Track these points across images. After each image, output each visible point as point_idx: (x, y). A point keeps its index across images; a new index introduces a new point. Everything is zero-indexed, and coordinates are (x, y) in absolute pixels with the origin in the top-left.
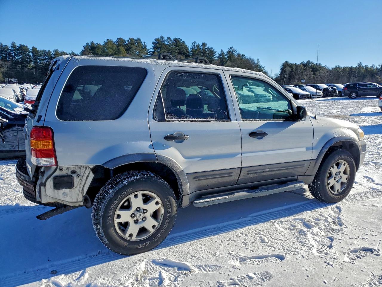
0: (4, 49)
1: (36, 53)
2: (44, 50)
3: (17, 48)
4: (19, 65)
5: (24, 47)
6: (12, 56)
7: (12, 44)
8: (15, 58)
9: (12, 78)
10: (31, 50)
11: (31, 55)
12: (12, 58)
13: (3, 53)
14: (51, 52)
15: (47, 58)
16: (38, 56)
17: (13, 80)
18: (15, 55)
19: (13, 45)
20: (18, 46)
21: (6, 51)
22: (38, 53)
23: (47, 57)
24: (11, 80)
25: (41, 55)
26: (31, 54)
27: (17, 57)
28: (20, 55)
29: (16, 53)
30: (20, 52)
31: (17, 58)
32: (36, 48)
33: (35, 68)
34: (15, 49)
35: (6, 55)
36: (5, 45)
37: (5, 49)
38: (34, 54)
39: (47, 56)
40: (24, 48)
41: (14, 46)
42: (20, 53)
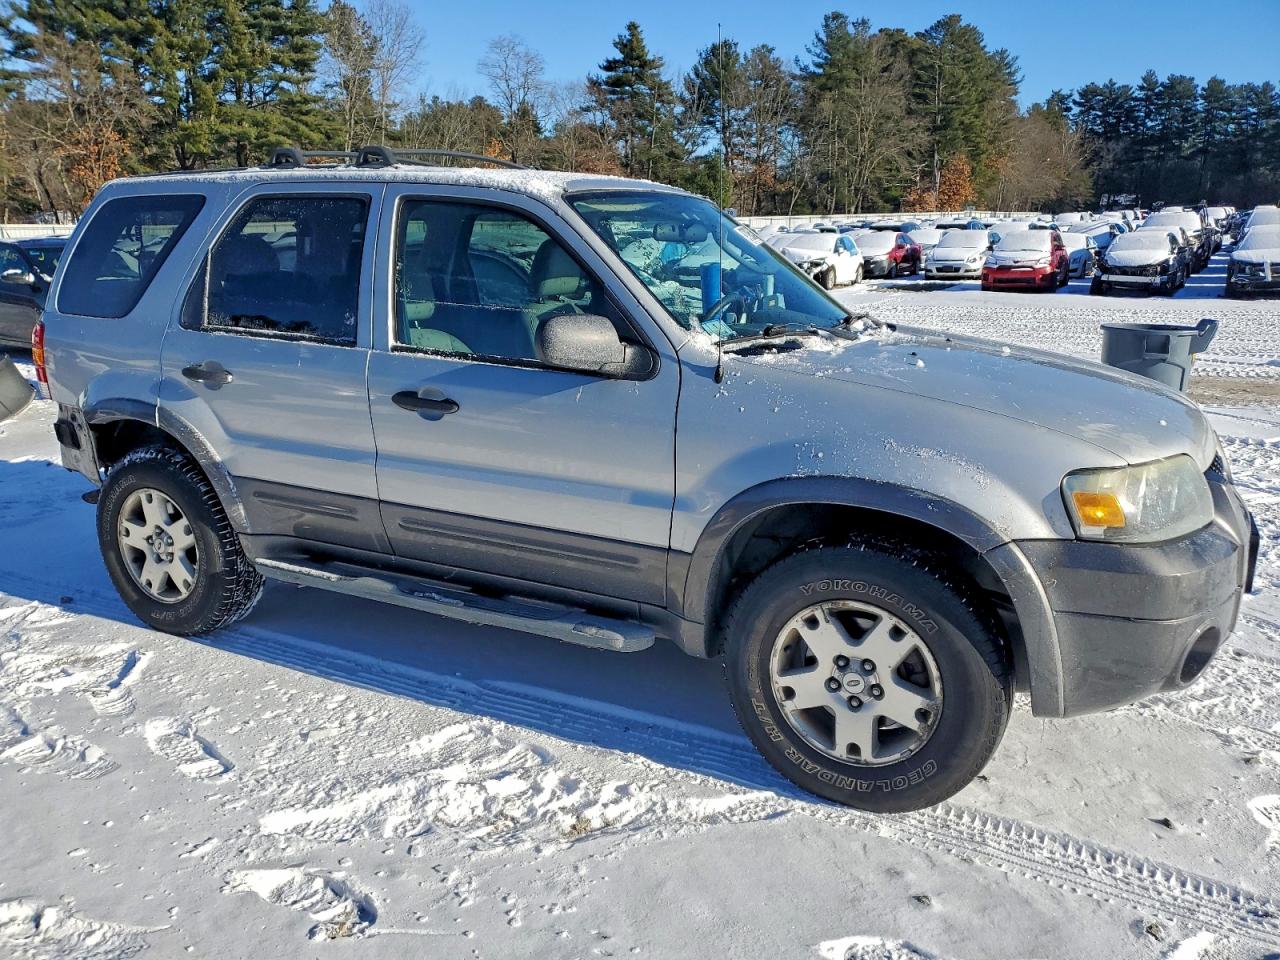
0: (1115, 100)
1: (1217, 101)
2: (1249, 84)
3: (1157, 90)
4: (1149, 148)
5: (1180, 83)
6: (1135, 120)
7: (1144, 79)
8: (1144, 124)
9: (1119, 193)
10: (1203, 89)
11: (1200, 108)
12: (1136, 127)
13: (1110, 114)
14: (1273, 89)
15: (1254, 114)
16: (1222, 110)
17: (1122, 199)
18: (1147, 116)
19: (1149, 81)
20: (1162, 85)
21: (1120, 106)
22: (1224, 98)
23: (1254, 110)
24: (1117, 199)
25: (1234, 104)
26: (1200, 104)
27: (1152, 121)
28: (1161, 115)
29: (1152, 107)
30: (1166, 102)
31: (1150, 124)
32: (1223, 82)
33: (1203, 151)
34: (1149, 93)
35: (1118, 119)
36: (1123, 87)
37: (1120, 100)
38: (1209, 102)
39: (1253, 105)
40: (1179, 88)
41: (1149, 85)
42: (1164, 106)
